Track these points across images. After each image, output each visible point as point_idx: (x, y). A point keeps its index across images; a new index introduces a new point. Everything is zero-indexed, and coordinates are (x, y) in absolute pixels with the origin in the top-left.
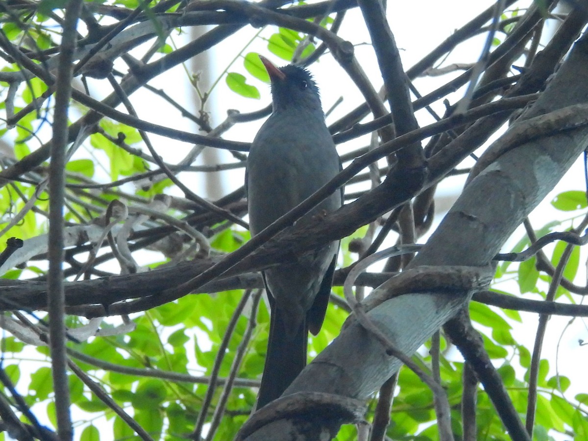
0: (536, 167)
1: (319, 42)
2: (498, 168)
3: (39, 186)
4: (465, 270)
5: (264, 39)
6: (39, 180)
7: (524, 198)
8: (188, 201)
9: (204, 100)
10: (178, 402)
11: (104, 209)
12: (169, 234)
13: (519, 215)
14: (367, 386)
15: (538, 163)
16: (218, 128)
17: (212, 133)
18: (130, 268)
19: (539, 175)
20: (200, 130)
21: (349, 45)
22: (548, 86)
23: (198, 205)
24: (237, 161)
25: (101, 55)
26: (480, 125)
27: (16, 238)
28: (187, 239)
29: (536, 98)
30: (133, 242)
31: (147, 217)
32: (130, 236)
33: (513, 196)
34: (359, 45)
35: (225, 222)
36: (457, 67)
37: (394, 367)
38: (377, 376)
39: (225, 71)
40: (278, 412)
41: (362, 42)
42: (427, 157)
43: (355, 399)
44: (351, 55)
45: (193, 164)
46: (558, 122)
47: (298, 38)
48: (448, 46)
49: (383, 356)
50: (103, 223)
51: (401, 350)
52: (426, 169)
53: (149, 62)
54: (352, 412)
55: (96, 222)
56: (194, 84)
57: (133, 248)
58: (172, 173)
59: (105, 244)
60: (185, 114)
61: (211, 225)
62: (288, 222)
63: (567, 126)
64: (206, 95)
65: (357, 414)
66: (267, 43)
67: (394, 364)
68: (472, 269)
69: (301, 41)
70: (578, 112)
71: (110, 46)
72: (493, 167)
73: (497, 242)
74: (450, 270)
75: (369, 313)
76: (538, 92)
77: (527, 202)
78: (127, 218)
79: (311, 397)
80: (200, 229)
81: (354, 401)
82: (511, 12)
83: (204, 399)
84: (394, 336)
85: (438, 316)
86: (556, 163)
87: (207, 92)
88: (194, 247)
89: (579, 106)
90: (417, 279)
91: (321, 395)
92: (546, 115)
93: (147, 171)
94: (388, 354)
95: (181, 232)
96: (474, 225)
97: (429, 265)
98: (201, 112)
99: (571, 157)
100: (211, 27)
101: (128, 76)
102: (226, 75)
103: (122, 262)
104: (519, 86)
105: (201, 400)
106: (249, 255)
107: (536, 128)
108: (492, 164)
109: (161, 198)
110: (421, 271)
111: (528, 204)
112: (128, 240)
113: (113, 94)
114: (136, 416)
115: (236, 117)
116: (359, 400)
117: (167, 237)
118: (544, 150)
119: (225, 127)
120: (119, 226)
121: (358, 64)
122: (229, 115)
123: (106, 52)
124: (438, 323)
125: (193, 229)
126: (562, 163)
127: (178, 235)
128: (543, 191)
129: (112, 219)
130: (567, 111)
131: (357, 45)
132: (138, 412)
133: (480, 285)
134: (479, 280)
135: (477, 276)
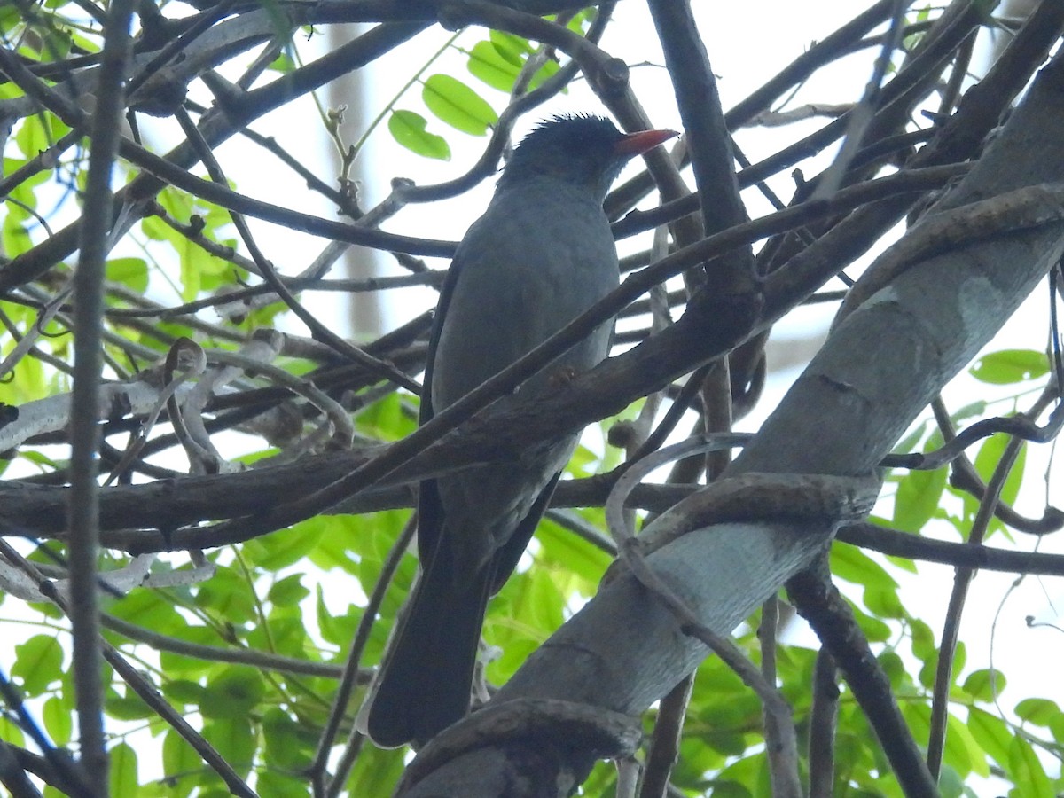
0: (962, 297)
1: (564, 59)
2: (894, 297)
3: (45, 310)
4: (829, 482)
5: (462, 50)
6: (45, 299)
7: (940, 353)
8: (316, 343)
9: (348, 159)
10: (284, 707)
11: (162, 353)
12: (277, 404)
13: (930, 384)
14: (646, 690)
15: (966, 290)
16: (375, 211)
17: (363, 220)
18: (206, 462)
19: (968, 312)
20: (339, 213)
21: (619, 67)
22: (987, 151)
23: (334, 351)
24: (406, 272)
25: (167, 73)
26: (860, 218)
27: (6, 404)
28: (311, 413)
29: (964, 170)
30: (212, 417)
31: (240, 371)
32: (208, 404)
33: (919, 348)
34: (639, 65)
35: (384, 383)
36: (814, 111)
37: (695, 656)
38: (663, 673)
39: (389, 108)
40: (481, 734)
41: (643, 61)
42: (762, 273)
43: (622, 715)
44: (624, 84)
45: (327, 277)
46: (1004, 215)
47: (528, 50)
48: (798, 72)
49: (675, 636)
50: (160, 379)
51: (708, 625)
52: (760, 296)
53: (252, 88)
54: (616, 737)
55: (146, 377)
56: (332, 128)
57: (212, 427)
58: (289, 292)
59: (162, 418)
60: (314, 183)
61: (356, 387)
62: (505, 388)
63: (1021, 222)
64: (353, 151)
65: (626, 741)
66: (468, 58)
67: (695, 650)
68: (840, 481)
69: (532, 55)
70: (1042, 198)
71: (182, 57)
72: (885, 295)
73: (888, 432)
74: (800, 481)
75: (652, 557)
76: (968, 161)
77: (945, 362)
78: (204, 372)
79: (541, 707)
80: (336, 395)
81: (622, 718)
82: (917, 13)
83: (334, 704)
84: (695, 600)
85: (777, 565)
86: (999, 292)
87: (355, 146)
88: (325, 427)
89: (1044, 187)
90: (741, 496)
91: (561, 705)
92: (984, 201)
93: (241, 288)
94: (684, 633)
95: (302, 400)
96: (846, 401)
97: (763, 471)
98: (343, 180)
99: (1025, 281)
100: (367, 27)
101: (213, 111)
102: (390, 114)
103: (193, 454)
104: (934, 149)
105: (327, 706)
106: (430, 447)
107: (963, 224)
108: (883, 290)
109: (266, 336)
110: (748, 483)
111: (946, 364)
112: (204, 410)
113: (185, 143)
114: (206, 729)
115: (407, 192)
116: (627, 715)
117: (275, 409)
118: (979, 267)
119: (387, 210)
120: (189, 385)
121: (636, 102)
122: (394, 189)
123: (174, 67)
124: (776, 578)
125: (322, 394)
126: (1011, 292)
127: (294, 406)
128: (974, 343)
129: (176, 374)
130: (1023, 195)
131: (632, 66)
132: (211, 722)
133: (855, 509)
134: (854, 501)
135: (851, 493)
